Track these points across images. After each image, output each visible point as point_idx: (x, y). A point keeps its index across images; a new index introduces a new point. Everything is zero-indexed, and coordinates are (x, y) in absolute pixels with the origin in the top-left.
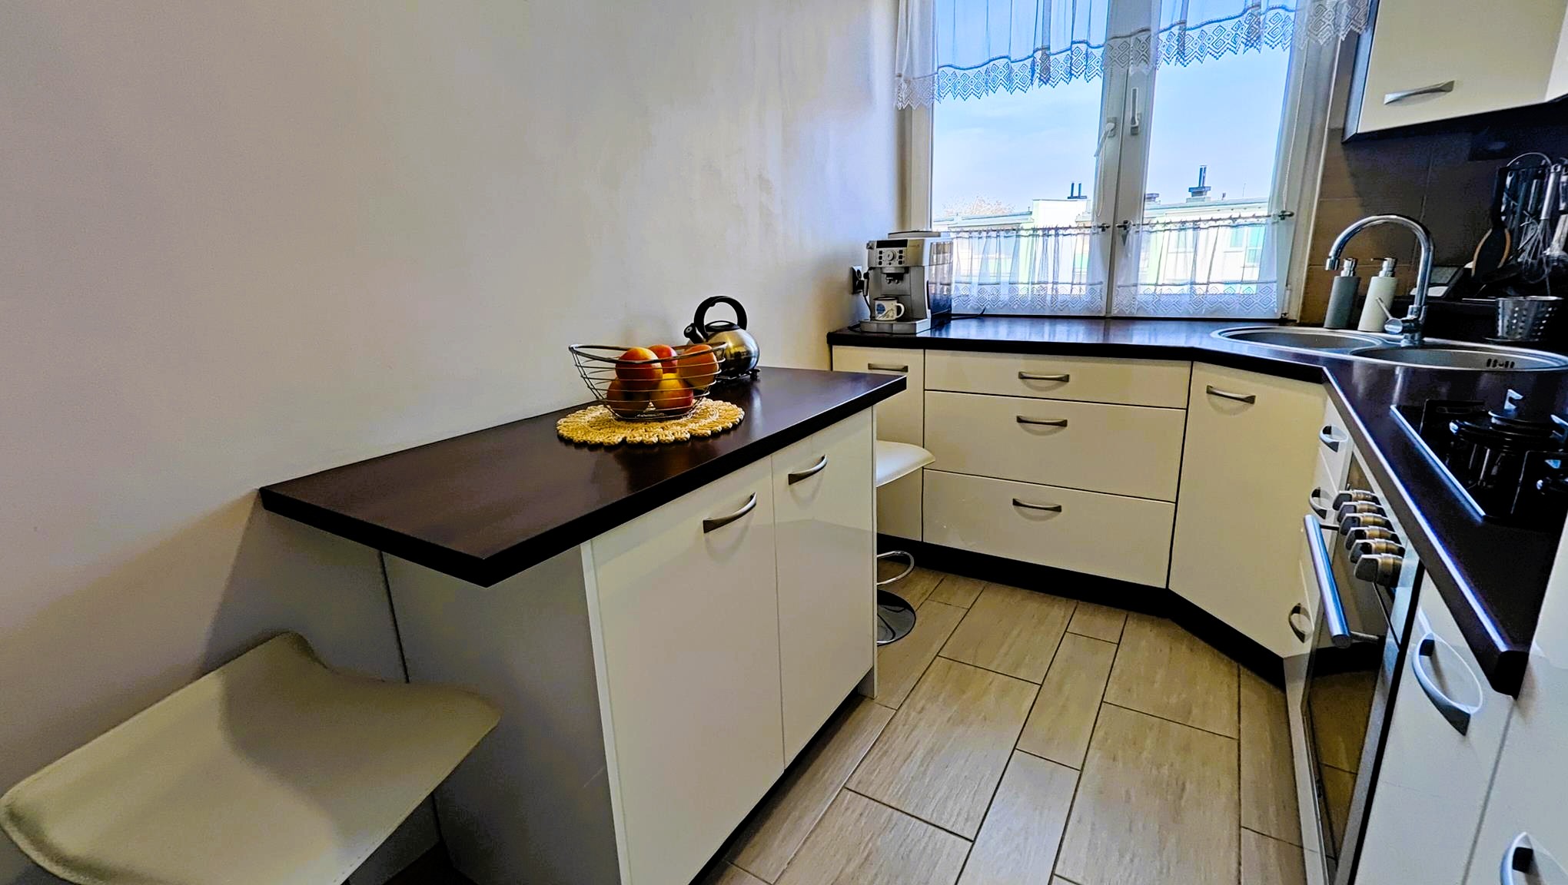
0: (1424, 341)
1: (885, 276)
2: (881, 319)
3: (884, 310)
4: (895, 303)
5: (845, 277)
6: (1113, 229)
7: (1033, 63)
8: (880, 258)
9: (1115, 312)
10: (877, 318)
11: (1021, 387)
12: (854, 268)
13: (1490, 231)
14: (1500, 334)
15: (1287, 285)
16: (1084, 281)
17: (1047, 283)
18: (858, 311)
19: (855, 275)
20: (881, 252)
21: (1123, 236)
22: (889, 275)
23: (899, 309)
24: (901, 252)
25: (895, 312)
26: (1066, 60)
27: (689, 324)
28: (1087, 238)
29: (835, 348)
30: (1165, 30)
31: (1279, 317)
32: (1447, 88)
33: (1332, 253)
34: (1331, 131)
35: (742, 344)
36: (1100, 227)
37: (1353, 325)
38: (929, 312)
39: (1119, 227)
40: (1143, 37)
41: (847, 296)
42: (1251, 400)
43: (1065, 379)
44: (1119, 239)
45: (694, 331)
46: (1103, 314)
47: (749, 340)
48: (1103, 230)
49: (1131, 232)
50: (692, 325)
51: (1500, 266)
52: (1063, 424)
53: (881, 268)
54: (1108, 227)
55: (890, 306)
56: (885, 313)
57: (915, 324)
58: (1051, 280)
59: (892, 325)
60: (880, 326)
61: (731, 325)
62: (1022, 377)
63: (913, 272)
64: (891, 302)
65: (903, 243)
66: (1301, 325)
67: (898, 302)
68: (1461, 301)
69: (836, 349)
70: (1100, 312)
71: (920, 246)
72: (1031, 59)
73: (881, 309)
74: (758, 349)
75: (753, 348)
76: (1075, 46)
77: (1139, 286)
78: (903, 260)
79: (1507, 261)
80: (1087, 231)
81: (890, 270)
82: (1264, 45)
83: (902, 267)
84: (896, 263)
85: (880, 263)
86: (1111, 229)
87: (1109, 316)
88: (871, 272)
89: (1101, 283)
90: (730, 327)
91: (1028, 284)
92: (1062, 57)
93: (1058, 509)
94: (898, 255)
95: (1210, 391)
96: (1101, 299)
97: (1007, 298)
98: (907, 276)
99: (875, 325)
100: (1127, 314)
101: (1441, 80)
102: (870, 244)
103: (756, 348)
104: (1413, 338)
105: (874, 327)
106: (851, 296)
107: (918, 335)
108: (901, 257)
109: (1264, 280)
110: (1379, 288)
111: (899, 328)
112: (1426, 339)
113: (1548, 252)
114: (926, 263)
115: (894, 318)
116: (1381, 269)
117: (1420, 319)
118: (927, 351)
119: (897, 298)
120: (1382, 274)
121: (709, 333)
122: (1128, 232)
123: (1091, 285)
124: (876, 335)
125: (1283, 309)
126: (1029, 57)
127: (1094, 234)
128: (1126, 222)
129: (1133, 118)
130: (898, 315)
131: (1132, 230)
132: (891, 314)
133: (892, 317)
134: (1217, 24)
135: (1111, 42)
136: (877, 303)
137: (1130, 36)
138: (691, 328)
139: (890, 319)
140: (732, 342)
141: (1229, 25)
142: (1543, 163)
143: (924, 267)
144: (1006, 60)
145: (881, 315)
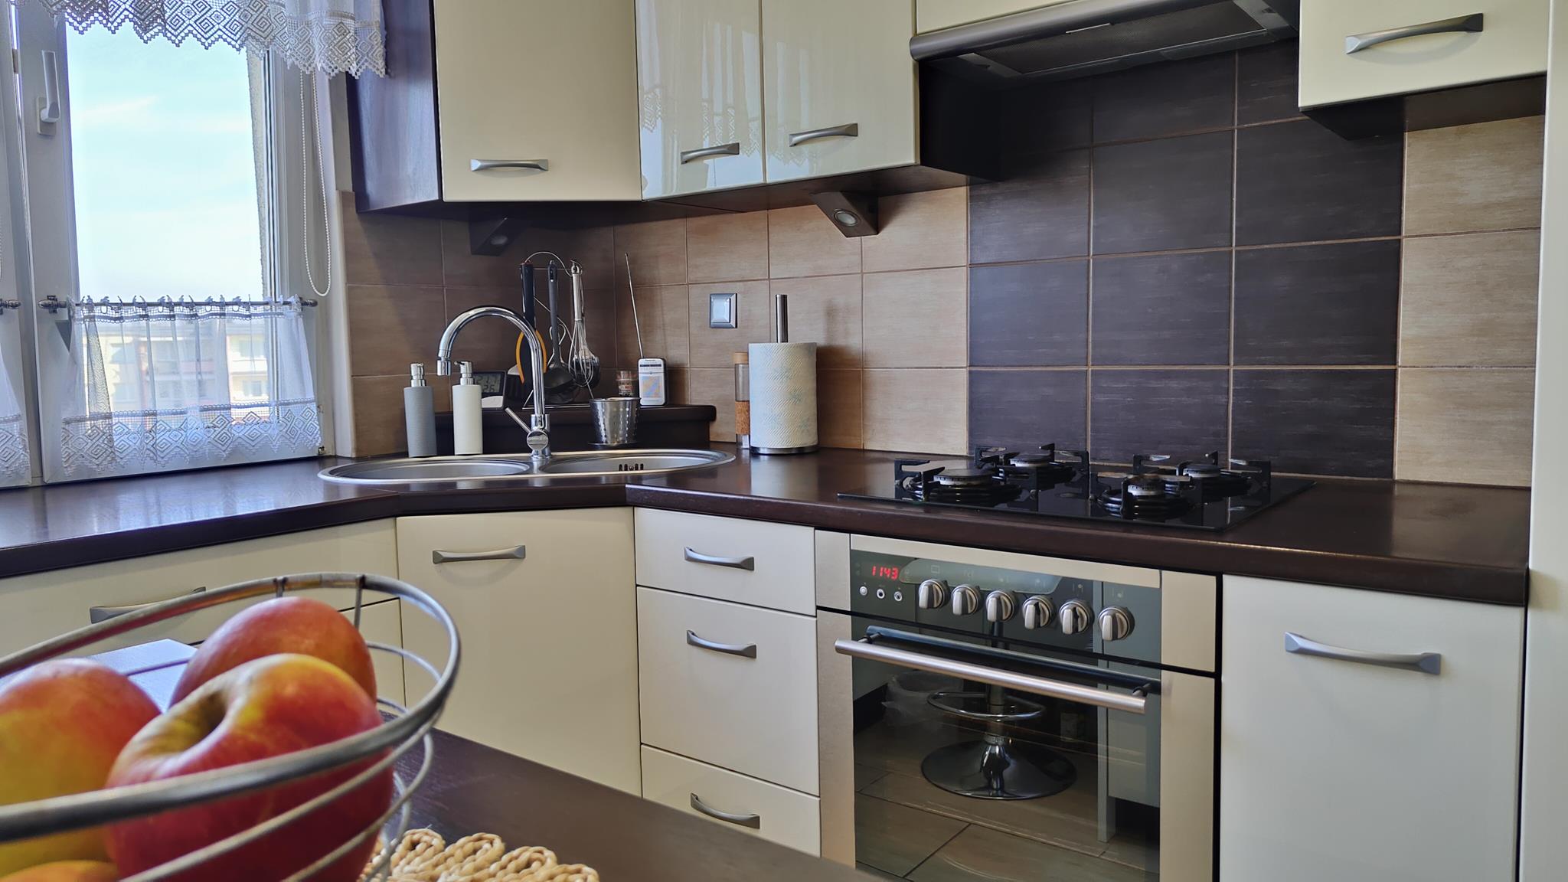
0: (552, 456)
6: (25, 314)
14: (604, 439)
15: (319, 407)
31: (316, 453)
32: (543, 166)
34: (343, 195)
39: (43, 306)
42: (516, 557)
44: (45, 331)
46: (26, 482)
49: (76, 318)
87: (38, 483)
96: (25, 450)
101: (534, 157)
104: (543, 452)
110: (466, 399)
116: (461, 376)
120: (463, 381)
128: (53, 298)
131: (79, 314)
142: (552, 262)
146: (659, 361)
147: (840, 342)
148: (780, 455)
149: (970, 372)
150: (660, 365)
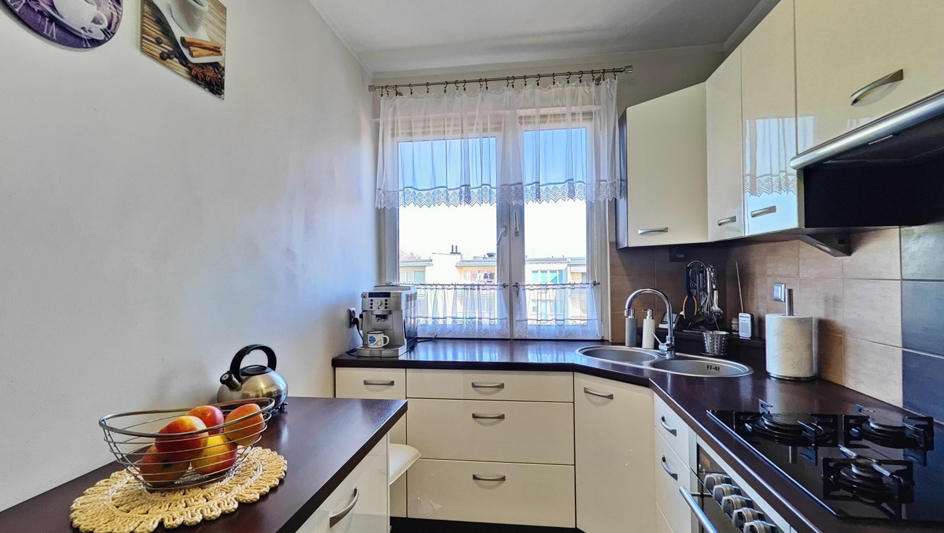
0: (676, 355)
1: (375, 316)
2: (373, 347)
3: (375, 341)
4: (382, 335)
5: (344, 316)
6: (510, 288)
7: (461, 192)
8: (372, 304)
9: (516, 336)
10: (369, 346)
11: (473, 393)
12: (350, 309)
13: (687, 297)
14: (707, 351)
15: (602, 321)
16: (496, 317)
17: (475, 318)
18: (353, 340)
19: (351, 314)
20: (372, 300)
21: (516, 292)
22: (377, 316)
23: (385, 340)
24: (386, 300)
25: (383, 341)
26: (478, 192)
27: (226, 372)
28: (496, 291)
29: (337, 369)
30: (529, 185)
31: (600, 339)
32: (665, 230)
33: (626, 307)
34: (611, 243)
35: (273, 384)
36: (502, 285)
37: (639, 344)
38: (405, 340)
39: (514, 286)
40: (519, 186)
41: (345, 329)
42: (611, 397)
43: (501, 386)
44: (514, 293)
45: (230, 379)
46: (509, 337)
47: (278, 379)
48: (504, 287)
49: (520, 289)
50: (228, 373)
51: (695, 314)
52: (502, 417)
53: (372, 311)
54: (507, 286)
55: (379, 338)
56: (375, 342)
57: (398, 350)
58: (477, 316)
59: (381, 351)
60: (373, 352)
61: (264, 368)
62: (474, 386)
63: (394, 313)
64: (380, 335)
65: (387, 295)
66: (613, 344)
67: (384, 335)
68: (682, 332)
69: (339, 371)
70: (507, 336)
71: (399, 297)
72: (459, 190)
73: (373, 340)
74: (287, 387)
75: (282, 386)
76: (484, 186)
77: (528, 321)
78: (387, 306)
79: (697, 313)
80: (496, 287)
81: (379, 312)
82: (577, 198)
83: (387, 311)
84: (383, 308)
85: (371, 308)
86: (509, 286)
87: (512, 338)
88: (364, 313)
89: (506, 318)
90: (261, 370)
91: (463, 318)
92: (476, 191)
93: (503, 479)
94: (384, 302)
95: (586, 391)
96: (507, 327)
97: (451, 327)
98: (390, 317)
99: (369, 352)
100: (523, 337)
101: (662, 227)
102: (364, 295)
103: (285, 386)
104: (671, 353)
105: (367, 353)
106: (348, 329)
107: (400, 358)
108: (386, 304)
109: (590, 318)
110: (648, 325)
111: (386, 353)
112: (677, 354)
113: (713, 308)
114: (403, 307)
115: (382, 346)
116: (647, 315)
117: (673, 343)
118: (407, 369)
119: (384, 331)
120: (648, 317)
121: (243, 378)
122: (519, 289)
123: (500, 319)
124: (368, 359)
125: (602, 335)
126: (457, 189)
127: (500, 289)
128: (517, 283)
129: (516, 227)
130: (384, 344)
131: (521, 288)
132: (379, 343)
133: (381, 345)
134: (554, 185)
135: (503, 187)
136: (369, 335)
137: (512, 185)
138: (227, 376)
139: (379, 346)
140: (264, 384)
141: (559, 186)
142: (702, 265)
143: (402, 311)
144: (445, 189)
145: (372, 344)
146: (748, 315)
147: (831, 318)
148: (781, 380)
149: (903, 352)
150: (748, 317)
